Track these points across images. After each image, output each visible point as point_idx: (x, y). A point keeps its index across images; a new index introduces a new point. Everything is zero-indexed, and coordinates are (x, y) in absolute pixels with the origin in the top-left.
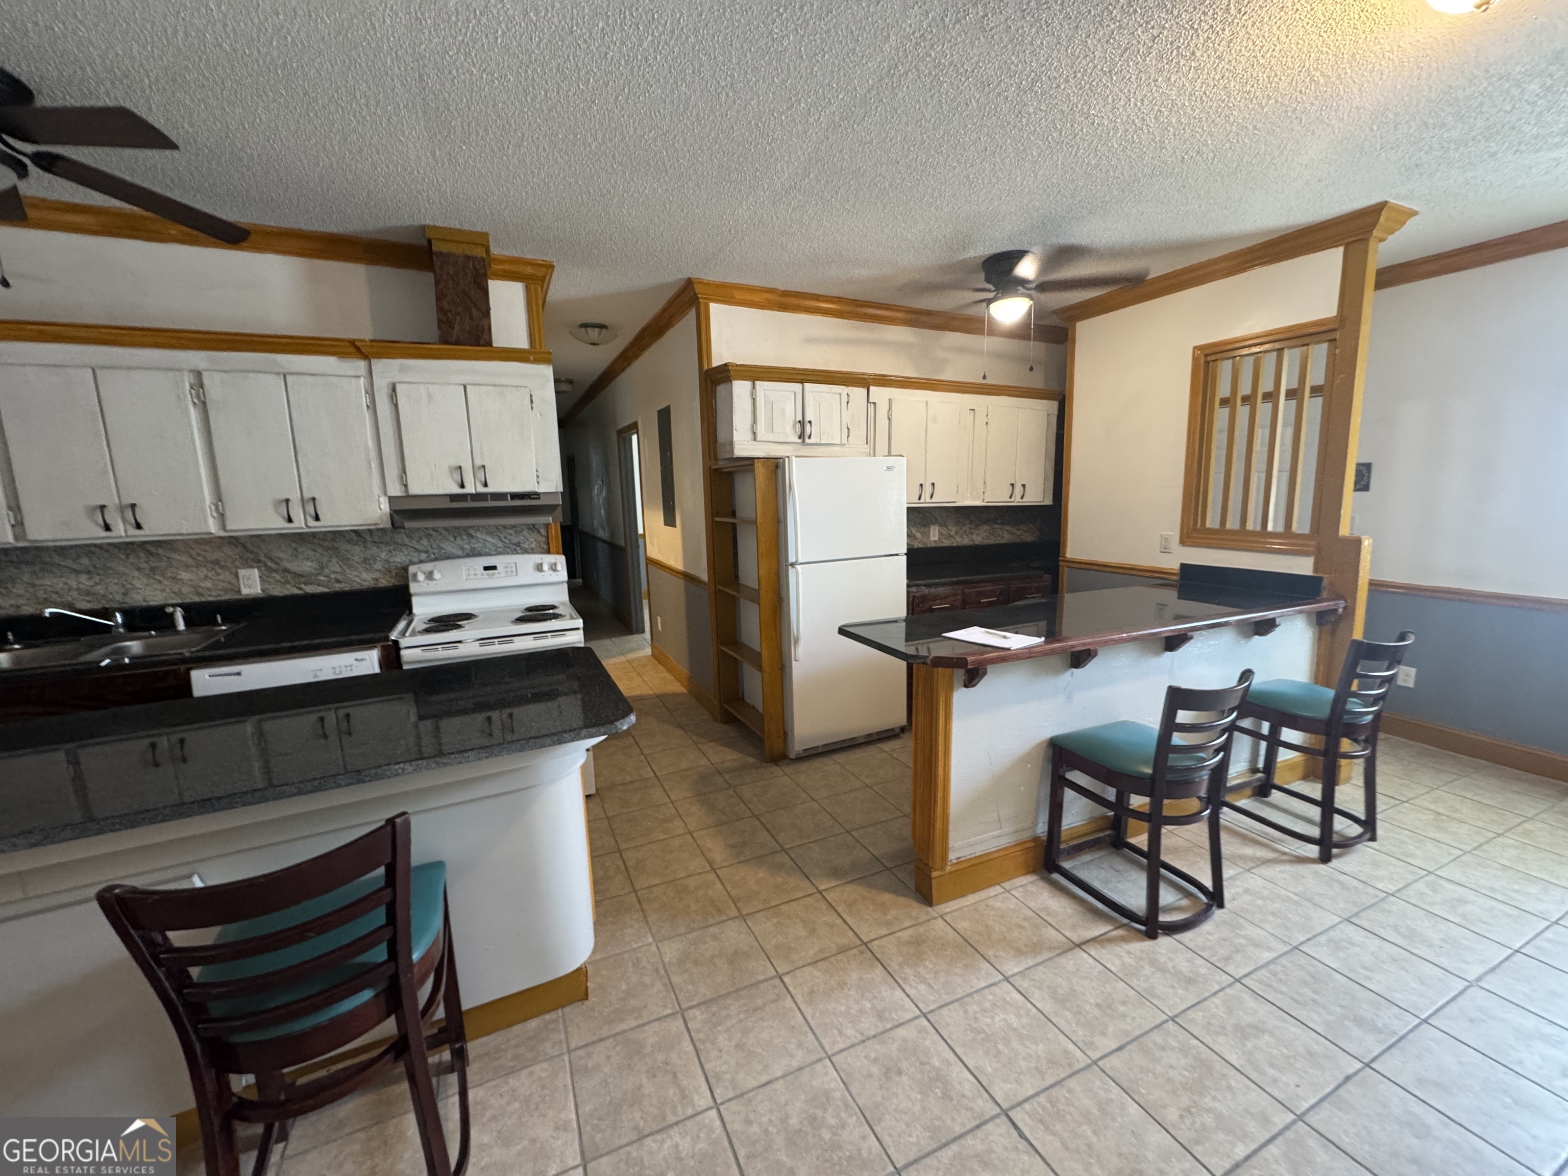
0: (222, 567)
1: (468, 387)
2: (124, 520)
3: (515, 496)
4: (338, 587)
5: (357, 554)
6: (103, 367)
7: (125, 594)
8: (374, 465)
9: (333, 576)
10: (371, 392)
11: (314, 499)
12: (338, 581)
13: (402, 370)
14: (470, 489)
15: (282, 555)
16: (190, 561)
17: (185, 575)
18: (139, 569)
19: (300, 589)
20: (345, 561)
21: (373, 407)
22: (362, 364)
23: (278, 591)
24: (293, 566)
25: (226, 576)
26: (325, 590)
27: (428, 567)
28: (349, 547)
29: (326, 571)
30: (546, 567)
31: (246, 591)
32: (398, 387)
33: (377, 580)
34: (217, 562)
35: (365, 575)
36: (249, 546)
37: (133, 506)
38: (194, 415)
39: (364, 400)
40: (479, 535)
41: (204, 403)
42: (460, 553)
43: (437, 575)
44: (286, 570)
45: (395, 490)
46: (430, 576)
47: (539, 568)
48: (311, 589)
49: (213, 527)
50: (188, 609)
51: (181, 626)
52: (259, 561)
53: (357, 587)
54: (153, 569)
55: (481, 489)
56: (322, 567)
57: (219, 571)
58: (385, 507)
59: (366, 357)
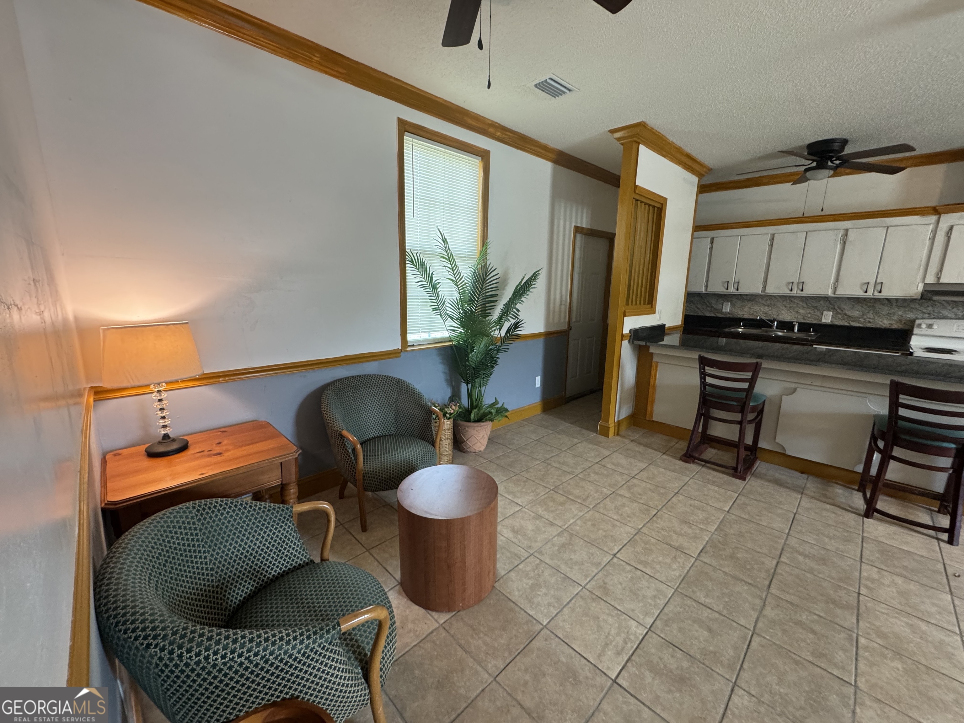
0: (817, 310)
2: (798, 287)
4: (868, 325)
5: (885, 310)
6: (810, 231)
7: (777, 315)
8: (922, 268)
9: (868, 320)
10: (934, 231)
11: (882, 283)
12: (870, 322)
13: (961, 218)
15: (845, 307)
16: (805, 306)
17: (801, 311)
19: (849, 323)
20: (877, 313)
21: (933, 239)
22: (935, 217)
23: (838, 322)
24: (849, 313)
25: (819, 314)
26: (861, 325)
27: (930, 321)
28: (881, 307)
29: (865, 317)
31: (824, 321)
32: (955, 227)
33: (892, 324)
34: (816, 307)
36: (832, 301)
37: (803, 283)
38: (839, 246)
39: (928, 236)
41: (845, 243)
42: (954, 316)
43: (935, 327)
44: (845, 314)
45: (931, 280)
46: (929, 326)
48: (854, 324)
49: (829, 293)
50: (800, 324)
51: (796, 331)
52: (834, 309)
58: (920, 288)
59: (939, 214)
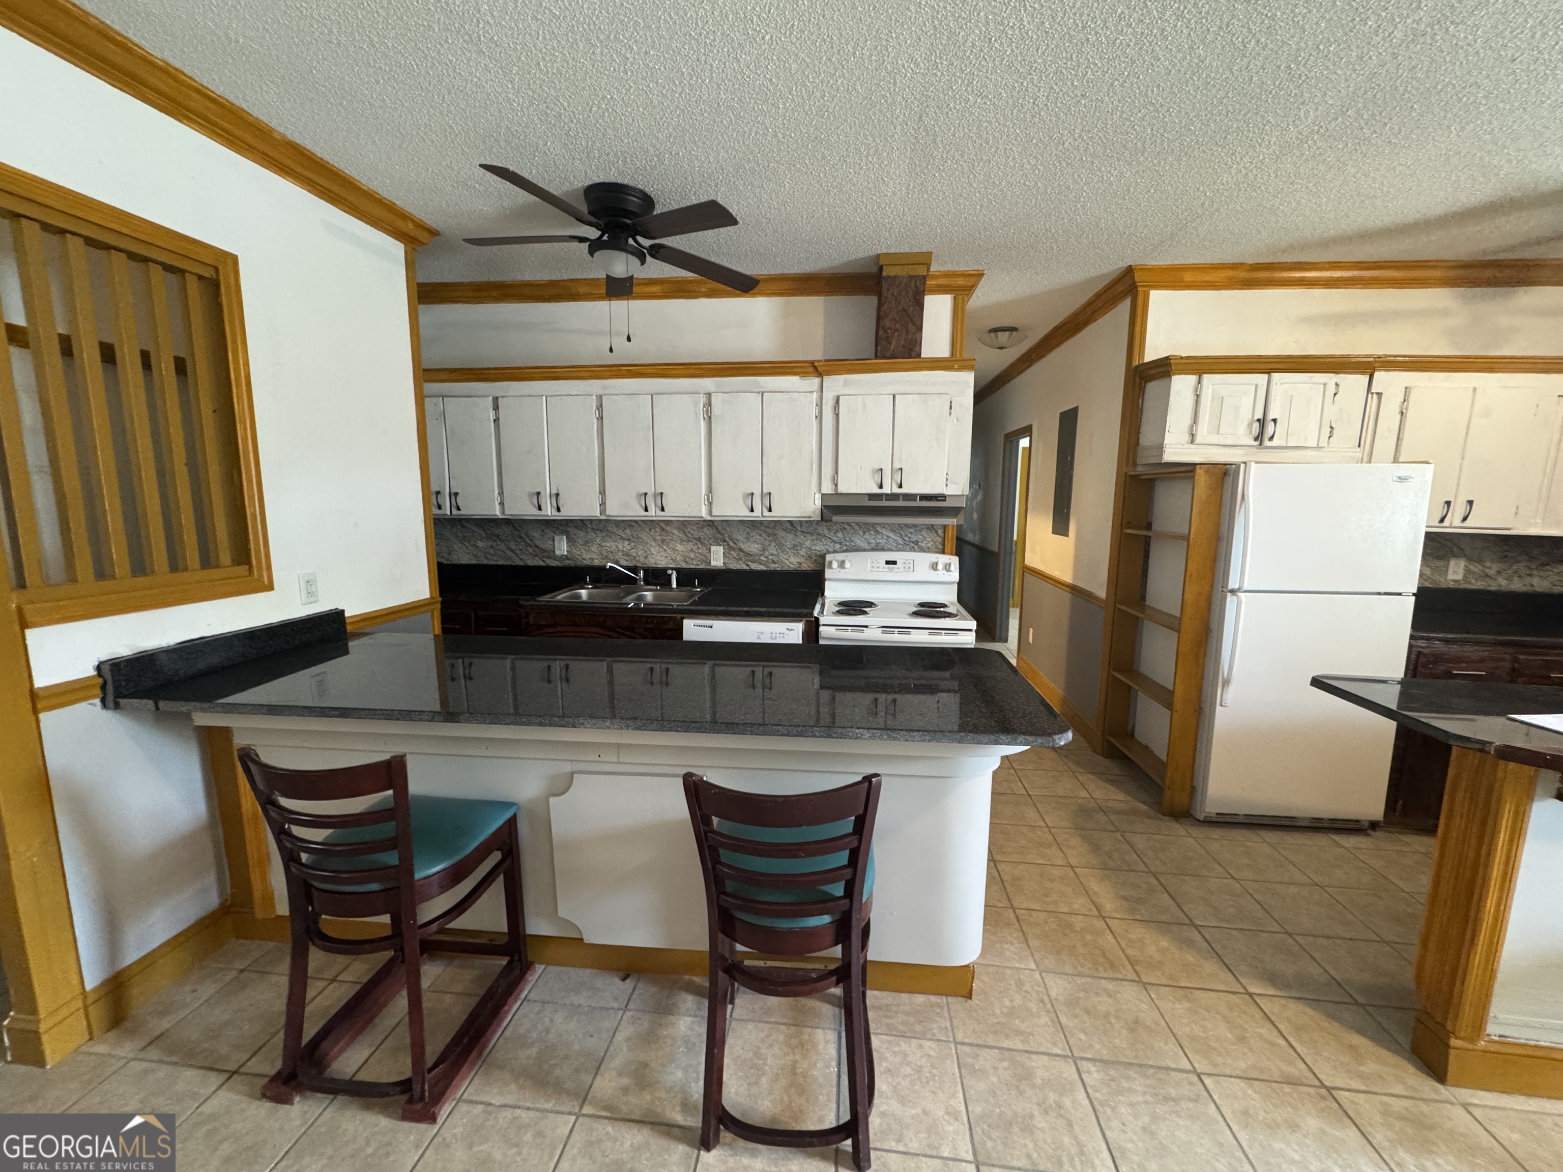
0: (702, 543)
1: (897, 397)
2: (656, 505)
3: (924, 497)
4: (773, 567)
5: (789, 539)
6: (657, 394)
7: (646, 557)
8: (815, 466)
9: (770, 557)
10: (820, 405)
11: (770, 494)
12: (774, 562)
13: (846, 384)
14: (886, 490)
15: (740, 537)
16: (684, 538)
17: (680, 547)
18: (655, 540)
19: (748, 565)
20: (780, 546)
21: (820, 417)
22: (816, 381)
23: (734, 566)
24: (745, 547)
25: (703, 550)
26: (764, 568)
27: (840, 556)
28: (784, 534)
29: (767, 553)
30: (940, 567)
31: (713, 563)
32: (841, 398)
33: (800, 564)
34: (699, 539)
35: (792, 559)
36: (720, 528)
37: (662, 494)
38: (703, 425)
39: (814, 411)
40: (884, 531)
41: (710, 418)
42: (866, 546)
43: (847, 565)
44: (741, 550)
45: (828, 488)
46: (842, 564)
47: (934, 566)
48: (754, 566)
51: (674, 586)
52: (725, 541)
53: (786, 568)
54: (663, 541)
55: (896, 490)
56: (764, 550)
57: (700, 546)
58: (818, 503)
59: (820, 375)
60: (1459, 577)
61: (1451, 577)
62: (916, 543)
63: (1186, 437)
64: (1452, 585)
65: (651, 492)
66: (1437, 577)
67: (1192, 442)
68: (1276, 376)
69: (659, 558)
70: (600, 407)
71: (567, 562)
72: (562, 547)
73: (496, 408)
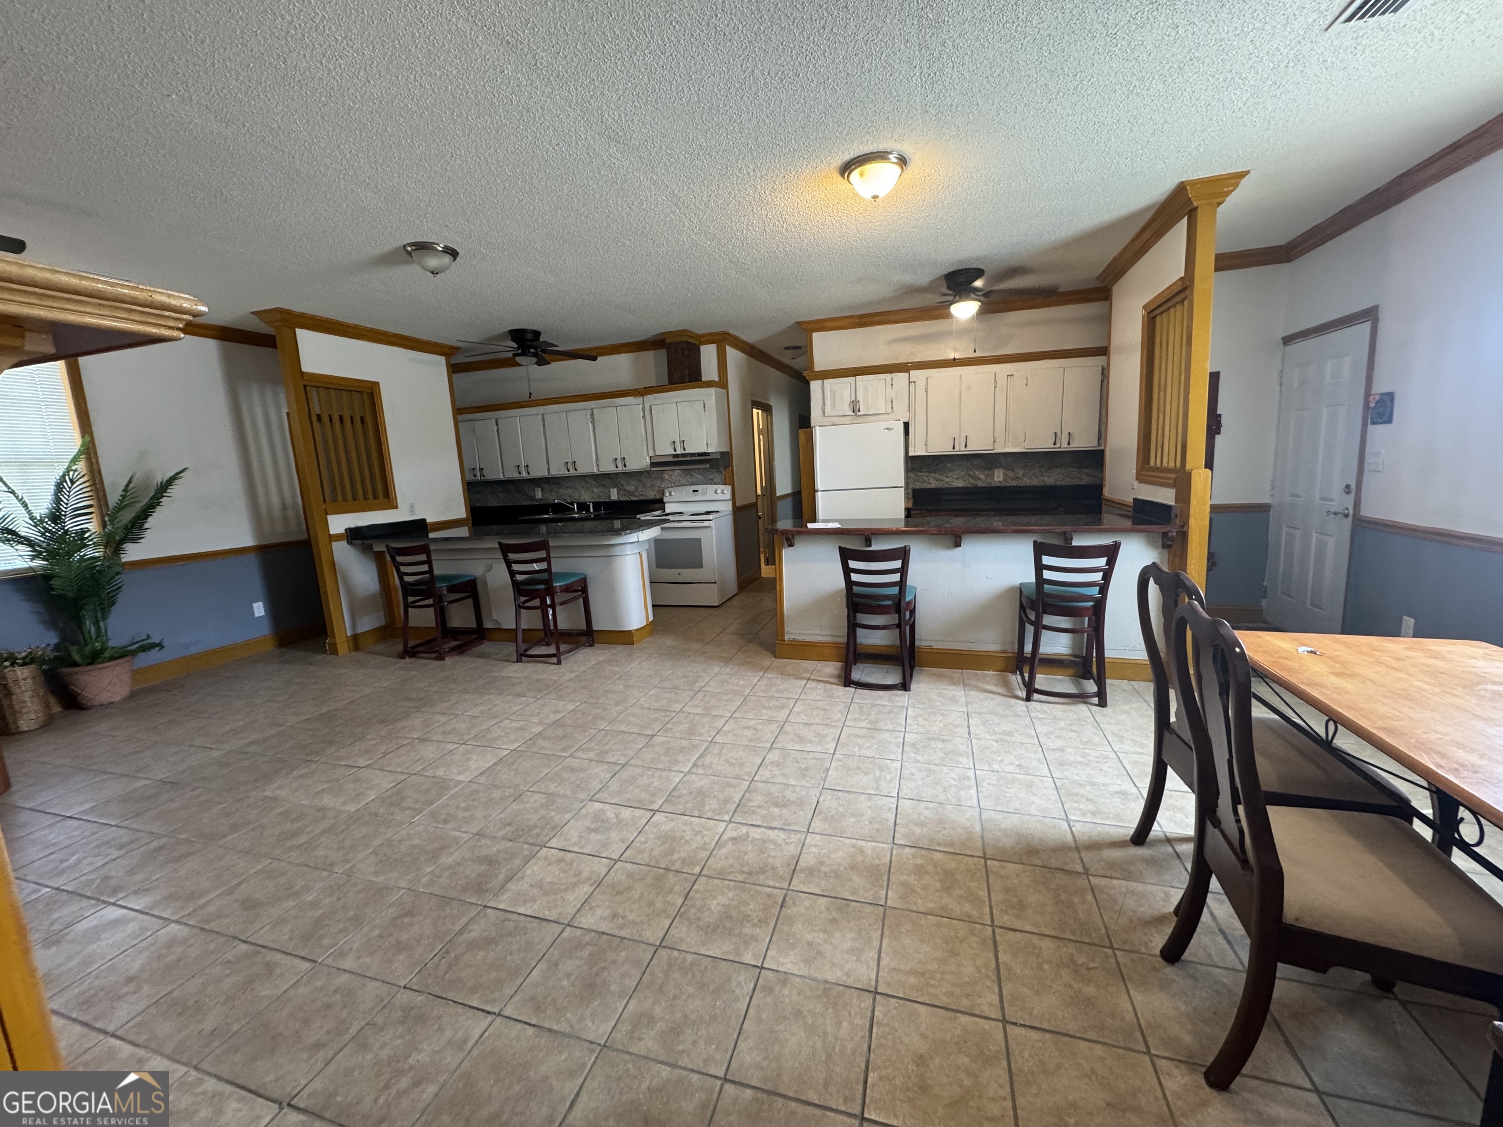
0: (606, 487)
1: (678, 404)
2: (573, 467)
3: (699, 454)
4: (642, 498)
6: (568, 412)
7: (575, 497)
8: (644, 443)
9: (640, 493)
10: (643, 410)
11: (623, 458)
12: (642, 495)
13: (655, 399)
14: (679, 452)
15: (625, 483)
16: (597, 485)
17: (595, 490)
18: (579, 487)
19: (629, 498)
20: (644, 486)
21: (644, 417)
22: (641, 398)
23: (622, 499)
24: (627, 488)
25: (606, 491)
26: (637, 499)
27: (670, 489)
29: (636, 490)
30: (719, 492)
31: (612, 498)
32: (653, 407)
33: (652, 494)
34: (605, 485)
36: (614, 479)
37: (574, 462)
38: (591, 425)
39: (641, 414)
40: (688, 475)
41: (594, 421)
42: (685, 483)
43: (673, 494)
44: (625, 490)
45: (652, 453)
46: (670, 494)
47: (716, 492)
48: (633, 498)
49: (595, 471)
50: (594, 504)
51: (591, 510)
52: (617, 485)
53: (648, 498)
54: (583, 487)
55: (683, 452)
57: (605, 489)
58: (648, 461)
59: (642, 395)
60: (1001, 479)
61: (996, 479)
62: (712, 480)
63: (821, 414)
64: (998, 484)
65: (570, 461)
66: (989, 480)
67: (824, 415)
68: (858, 377)
69: (586, 497)
70: (543, 420)
71: (542, 502)
72: (539, 494)
73: (497, 424)
